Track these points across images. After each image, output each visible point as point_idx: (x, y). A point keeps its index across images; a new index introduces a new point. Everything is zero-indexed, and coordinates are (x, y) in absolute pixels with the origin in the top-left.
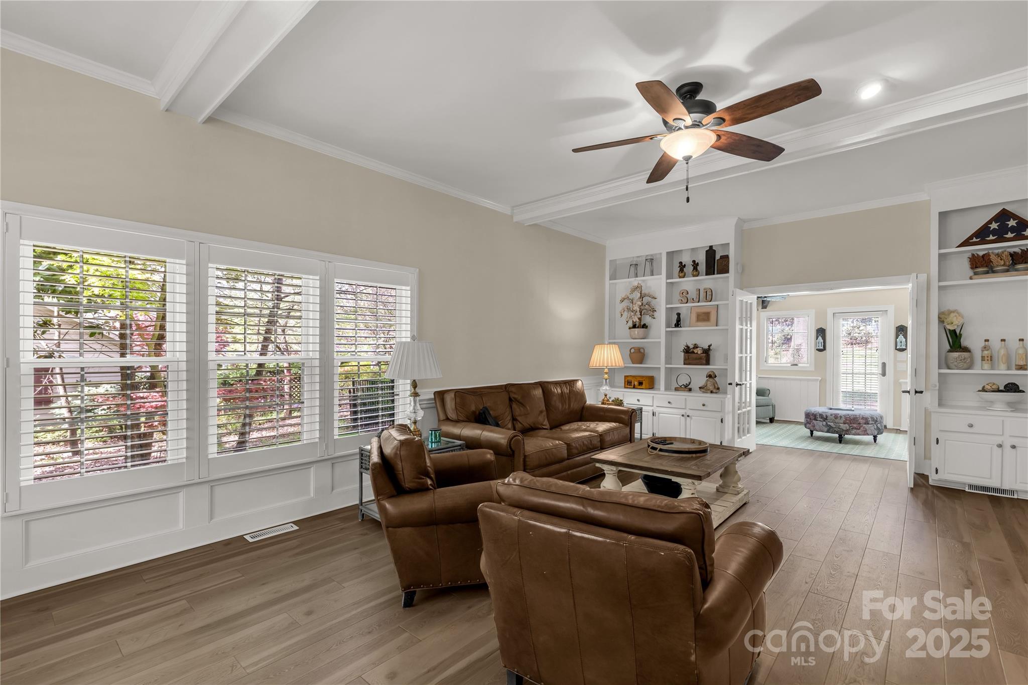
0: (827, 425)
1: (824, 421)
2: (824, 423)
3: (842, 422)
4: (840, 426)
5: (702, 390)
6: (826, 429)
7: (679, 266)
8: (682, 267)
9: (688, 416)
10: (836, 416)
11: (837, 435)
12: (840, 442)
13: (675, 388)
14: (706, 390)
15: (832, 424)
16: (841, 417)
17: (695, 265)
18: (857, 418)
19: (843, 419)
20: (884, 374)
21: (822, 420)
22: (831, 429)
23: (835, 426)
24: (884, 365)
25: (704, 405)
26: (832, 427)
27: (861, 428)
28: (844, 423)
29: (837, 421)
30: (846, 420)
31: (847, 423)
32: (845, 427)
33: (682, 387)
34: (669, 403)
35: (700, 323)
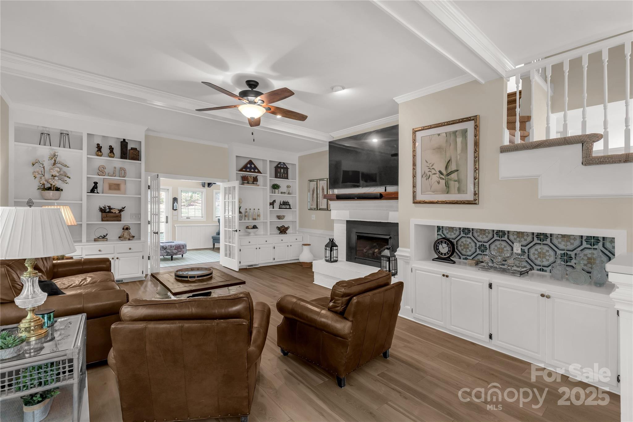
0: (166, 252)
1: (165, 250)
2: (165, 251)
3: (174, 249)
4: (173, 251)
5: (121, 239)
6: (166, 254)
7: (97, 147)
8: (99, 148)
9: (117, 258)
10: (171, 246)
11: (170, 256)
12: (172, 260)
13: (94, 239)
14: (124, 238)
15: (169, 251)
16: (173, 246)
17: (111, 149)
18: (180, 246)
19: (175, 247)
20: (167, 222)
21: (163, 249)
22: (169, 254)
23: (170, 252)
24: (167, 217)
25: (130, 249)
26: (169, 253)
27: (182, 251)
28: (175, 250)
29: (171, 249)
30: (176, 248)
31: (176, 249)
32: (175, 251)
33: (100, 238)
34: (100, 251)
35: (111, 191)
